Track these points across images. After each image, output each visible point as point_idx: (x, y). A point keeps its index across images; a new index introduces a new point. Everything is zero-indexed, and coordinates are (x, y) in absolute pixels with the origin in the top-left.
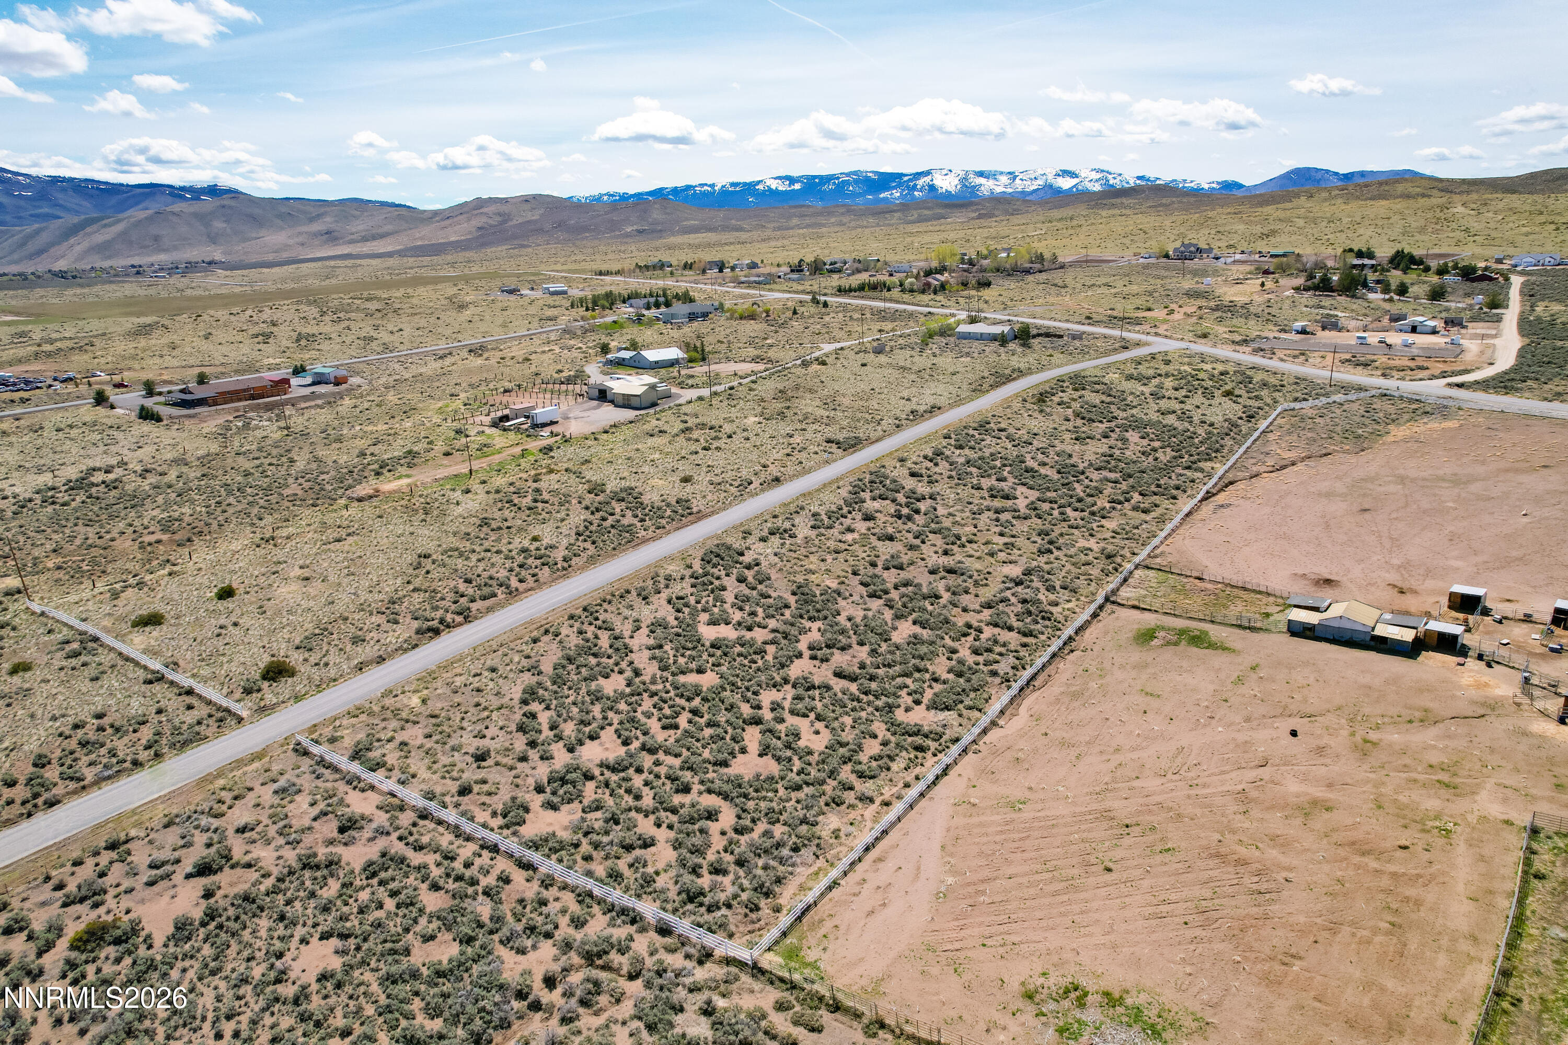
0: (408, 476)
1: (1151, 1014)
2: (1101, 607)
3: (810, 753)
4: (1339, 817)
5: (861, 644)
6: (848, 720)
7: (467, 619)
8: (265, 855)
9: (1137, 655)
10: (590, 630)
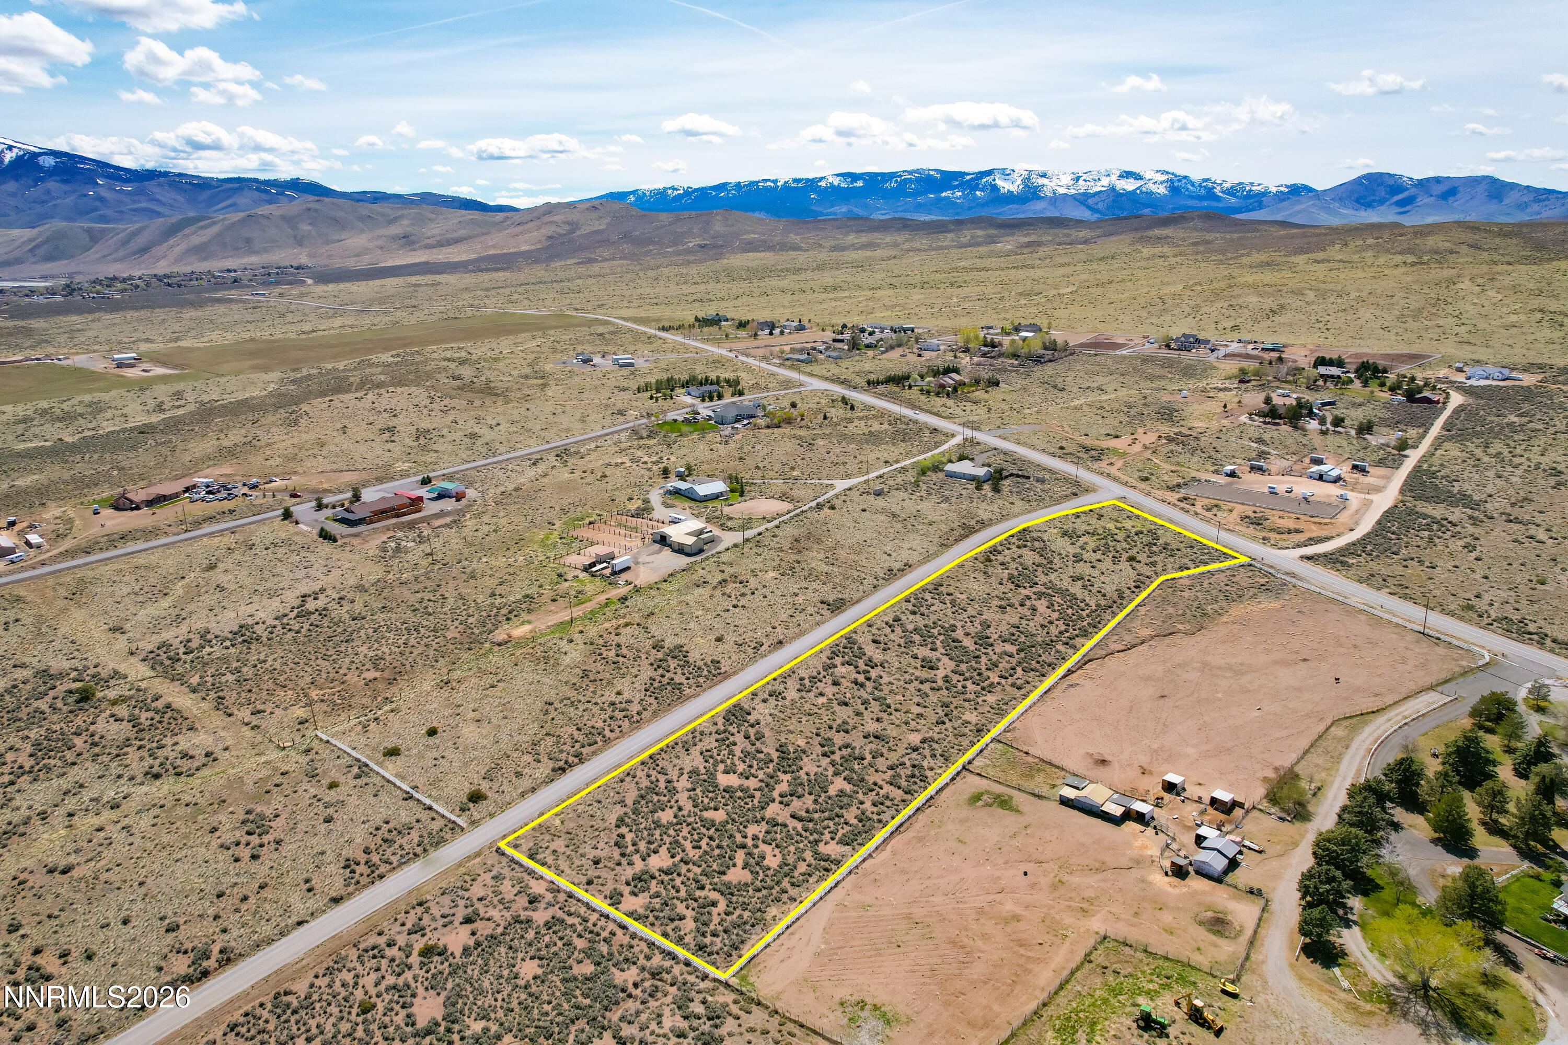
0: (529, 622)
1: (889, 1015)
2: (958, 773)
3: (769, 869)
4: (1022, 926)
5: (810, 794)
6: (792, 849)
7: (581, 762)
8: (495, 913)
9: (965, 812)
10: (654, 773)
